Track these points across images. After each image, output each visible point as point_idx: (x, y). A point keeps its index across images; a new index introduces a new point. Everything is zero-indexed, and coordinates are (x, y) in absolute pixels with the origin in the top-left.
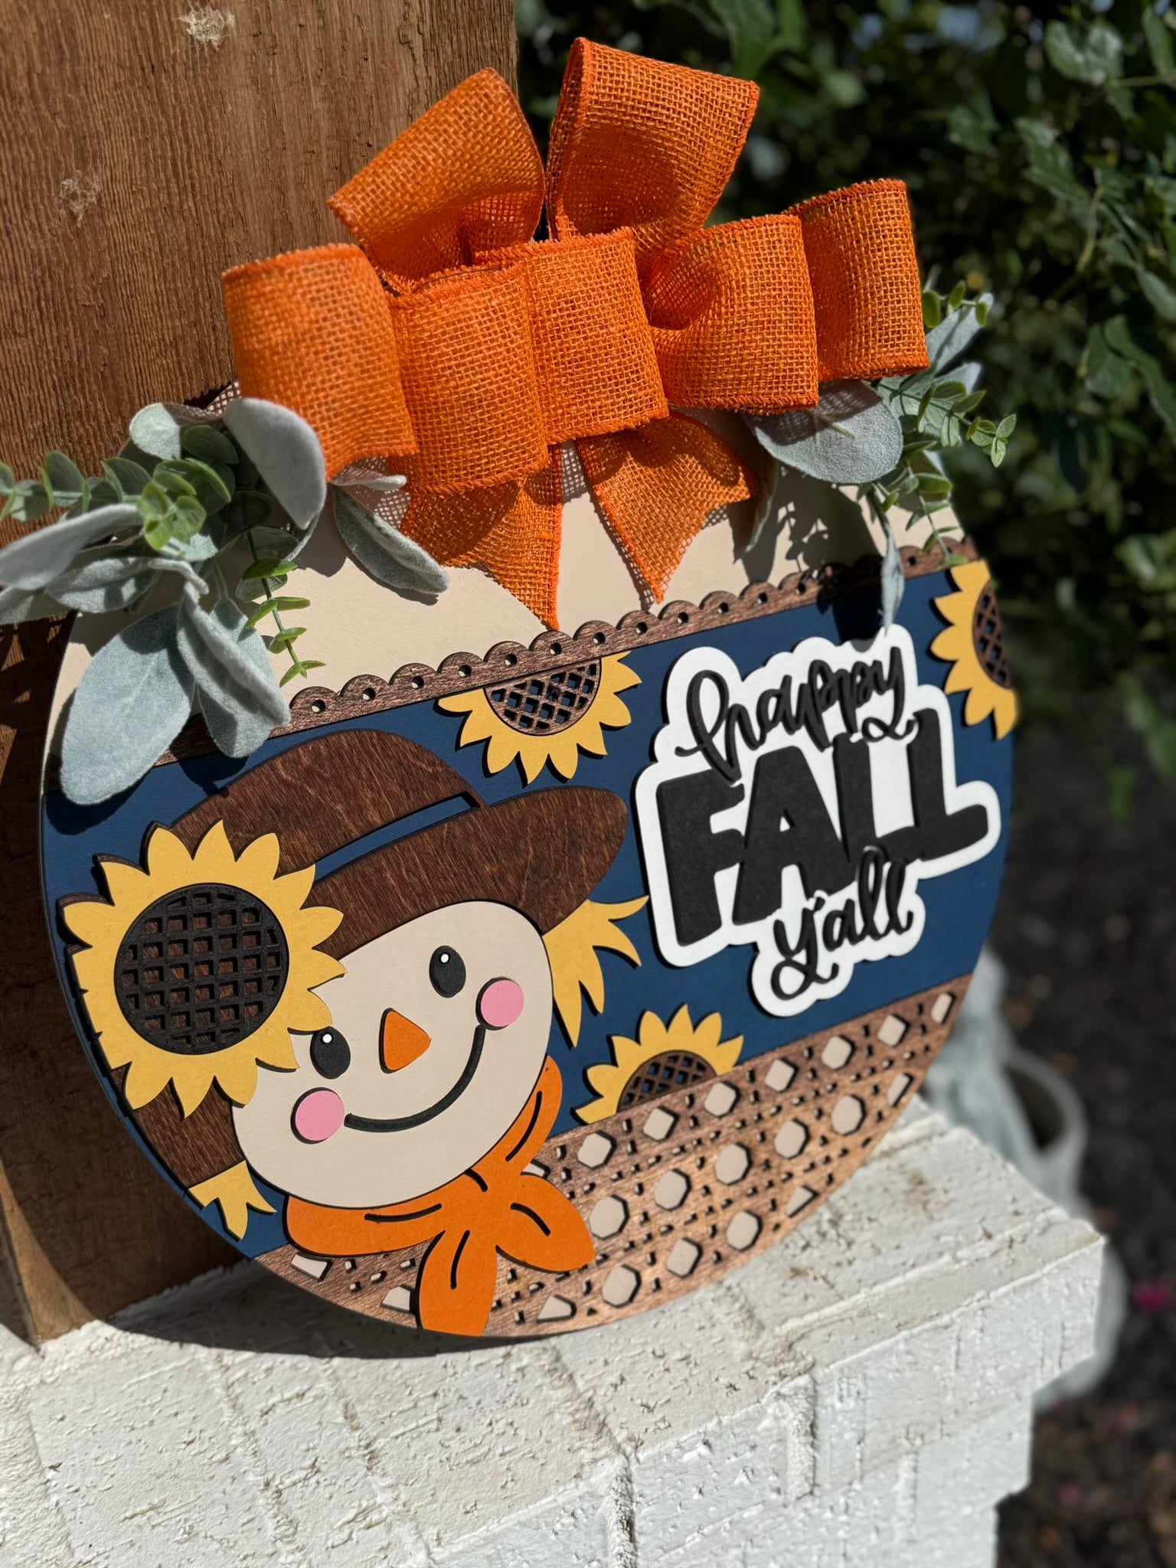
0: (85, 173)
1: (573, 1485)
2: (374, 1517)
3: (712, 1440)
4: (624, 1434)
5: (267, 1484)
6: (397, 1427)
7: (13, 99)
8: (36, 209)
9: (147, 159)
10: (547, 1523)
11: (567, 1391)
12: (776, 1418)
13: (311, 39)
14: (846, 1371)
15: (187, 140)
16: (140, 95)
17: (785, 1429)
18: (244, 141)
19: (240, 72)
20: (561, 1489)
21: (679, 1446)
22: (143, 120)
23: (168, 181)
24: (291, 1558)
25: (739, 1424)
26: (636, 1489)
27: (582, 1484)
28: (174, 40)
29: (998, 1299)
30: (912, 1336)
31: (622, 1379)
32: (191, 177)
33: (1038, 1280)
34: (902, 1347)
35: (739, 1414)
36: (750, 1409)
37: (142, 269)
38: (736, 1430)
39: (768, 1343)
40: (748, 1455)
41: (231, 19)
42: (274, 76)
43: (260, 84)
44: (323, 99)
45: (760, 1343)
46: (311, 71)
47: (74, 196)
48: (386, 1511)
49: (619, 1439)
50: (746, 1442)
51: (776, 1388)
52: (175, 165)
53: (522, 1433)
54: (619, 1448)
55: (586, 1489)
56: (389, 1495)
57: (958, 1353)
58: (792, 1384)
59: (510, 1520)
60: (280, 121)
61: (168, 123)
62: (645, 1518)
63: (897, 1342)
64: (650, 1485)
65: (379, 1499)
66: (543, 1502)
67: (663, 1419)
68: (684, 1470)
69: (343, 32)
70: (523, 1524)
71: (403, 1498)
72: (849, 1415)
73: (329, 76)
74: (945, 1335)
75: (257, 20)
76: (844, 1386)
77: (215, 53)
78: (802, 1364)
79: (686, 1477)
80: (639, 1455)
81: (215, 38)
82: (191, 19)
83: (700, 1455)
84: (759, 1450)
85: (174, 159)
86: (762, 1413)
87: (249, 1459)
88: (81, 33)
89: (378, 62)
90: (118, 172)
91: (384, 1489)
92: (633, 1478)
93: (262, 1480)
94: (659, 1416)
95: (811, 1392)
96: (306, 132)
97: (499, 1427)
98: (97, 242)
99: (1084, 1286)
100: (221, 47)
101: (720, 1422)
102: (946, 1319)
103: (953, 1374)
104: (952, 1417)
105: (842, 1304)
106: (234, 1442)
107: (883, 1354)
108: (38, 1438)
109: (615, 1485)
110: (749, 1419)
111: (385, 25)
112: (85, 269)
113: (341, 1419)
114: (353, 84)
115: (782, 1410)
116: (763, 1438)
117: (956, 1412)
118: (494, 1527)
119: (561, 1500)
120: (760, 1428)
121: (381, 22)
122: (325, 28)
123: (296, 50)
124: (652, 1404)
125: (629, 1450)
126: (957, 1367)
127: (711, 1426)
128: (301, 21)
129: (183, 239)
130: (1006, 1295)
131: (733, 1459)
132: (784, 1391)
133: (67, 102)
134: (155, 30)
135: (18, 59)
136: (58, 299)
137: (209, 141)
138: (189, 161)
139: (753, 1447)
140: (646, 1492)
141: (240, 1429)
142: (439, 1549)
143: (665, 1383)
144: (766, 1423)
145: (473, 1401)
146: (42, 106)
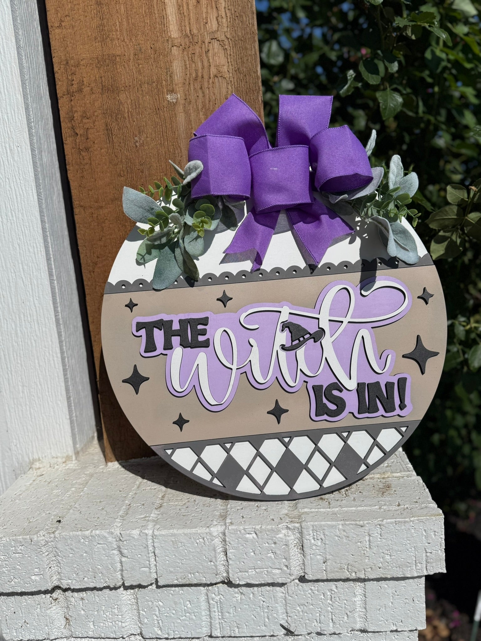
0: (140, 136)
1: (205, 528)
2: (147, 519)
3: (257, 532)
4: (230, 521)
5: (130, 505)
6: (172, 502)
7: (124, 118)
8: (128, 144)
9: (156, 132)
10: (194, 538)
11: (225, 507)
12: (285, 535)
13: (200, 100)
14: (315, 528)
15: (166, 127)
16: (155, 116)
17: (288, 541)
18: (181, 127)
19: (180, 109)
20: (201, 528)
21: (244, 529)
22: (155, 122)
23: (161, 138)
24: (119, 521)
25: (268, 531)
26: (227, 540)
27: (207, 529)
28: (164, 102)
29: (387, 523)
30: (345, 524)
31: (242, 509)
32: (167, 136)
33: (407, 522)
34: (341, 527)
35: (269, 527)
36: (273, 527)
37: (153, 160)
38: (267, 533)
39: (296, 513)
40: (273, 545)
41: (179, 96)
42: (190, 109)
43: (186, 112)
44: (203, 115)
45: (293, 512)
46: (200, 107)
47: (137, 142)
48: (151, 518)
49: (227, 521)
50: (272, 540)
51: (287, 524)
52: (163, 133)
53: (203, 513)
54: (225, 524)
55: (208, 531)
56: (155, 516)
57: (369, 541)
58: (293, 525)
59: (181, 531)
60: (191, 121)
61: (161, 123)
62: (231, 553)
63: (339, 525)
64: (233, 540)
65: (152, 515)
66: (193, 530)
67: (244, 521)
68: (246, 540)
69: (209, 97)
70: (185, 534)
71: (159, 517)
72: (318, 548)
73: (205, 109)
74: (361, 529)
75: (186, 95)
76: (315, 534)
77: (175, 104)
78: (301, 520)
79: (247, 543)
80: (229, 527)
81: (175, 101)
82: (169, 96)
83: (253, 537)
84: (277, 545)
85: (162, 132)
86: (279, 531)
87: (131, 498)
88: (141, 101)
89: (219, 104)
90: (148, 135)
91: (155, 514)
92: (226, 534)
93: (129, 503)
94: (244, 520)
95: (300, 530)
96: (198, 124)
97: (198, 510)
98: (142, 153)
99: (435, 535)
100: (176, 103)
101: (261, 527)
102: (361, 523)
103: (368, 550)
104: (370, 570)
105: (328, 510)
106: (130, 494)
107: (332, 526)
108: (90, 481)
109: (221, 535)
110: (272, 530)
111: (221, 94)
112: (138, 160)
113: (160, 496)
114: (212, 111)
115: (288, 533)
116: (279, 541)
117: (371, 568)
118: (175, 531)
119: (199, 531)
120: (277, 536)
121: (220, 93)
122: (204, 96)
123: (196, 102)
124: (244, 516)
125: (228, 524)
126: (370, 547)
127: (258, 527)
128: (198, 95)
129: (164, 152)
130: (392, 523)
131: (267, 545)
132: (289, 526)
133: (137, 118)
134: (159, 100)
135: (126, 109)
136: (132, 167)
137: (172, 127)
138: (166, 132)
139: (275, 543)
140: (231, 542)
141: (135, 492)
142: (156, 531)
143: (254, 513)
144: (281, 535)
145: (196, 503)
146: (131, 119)
